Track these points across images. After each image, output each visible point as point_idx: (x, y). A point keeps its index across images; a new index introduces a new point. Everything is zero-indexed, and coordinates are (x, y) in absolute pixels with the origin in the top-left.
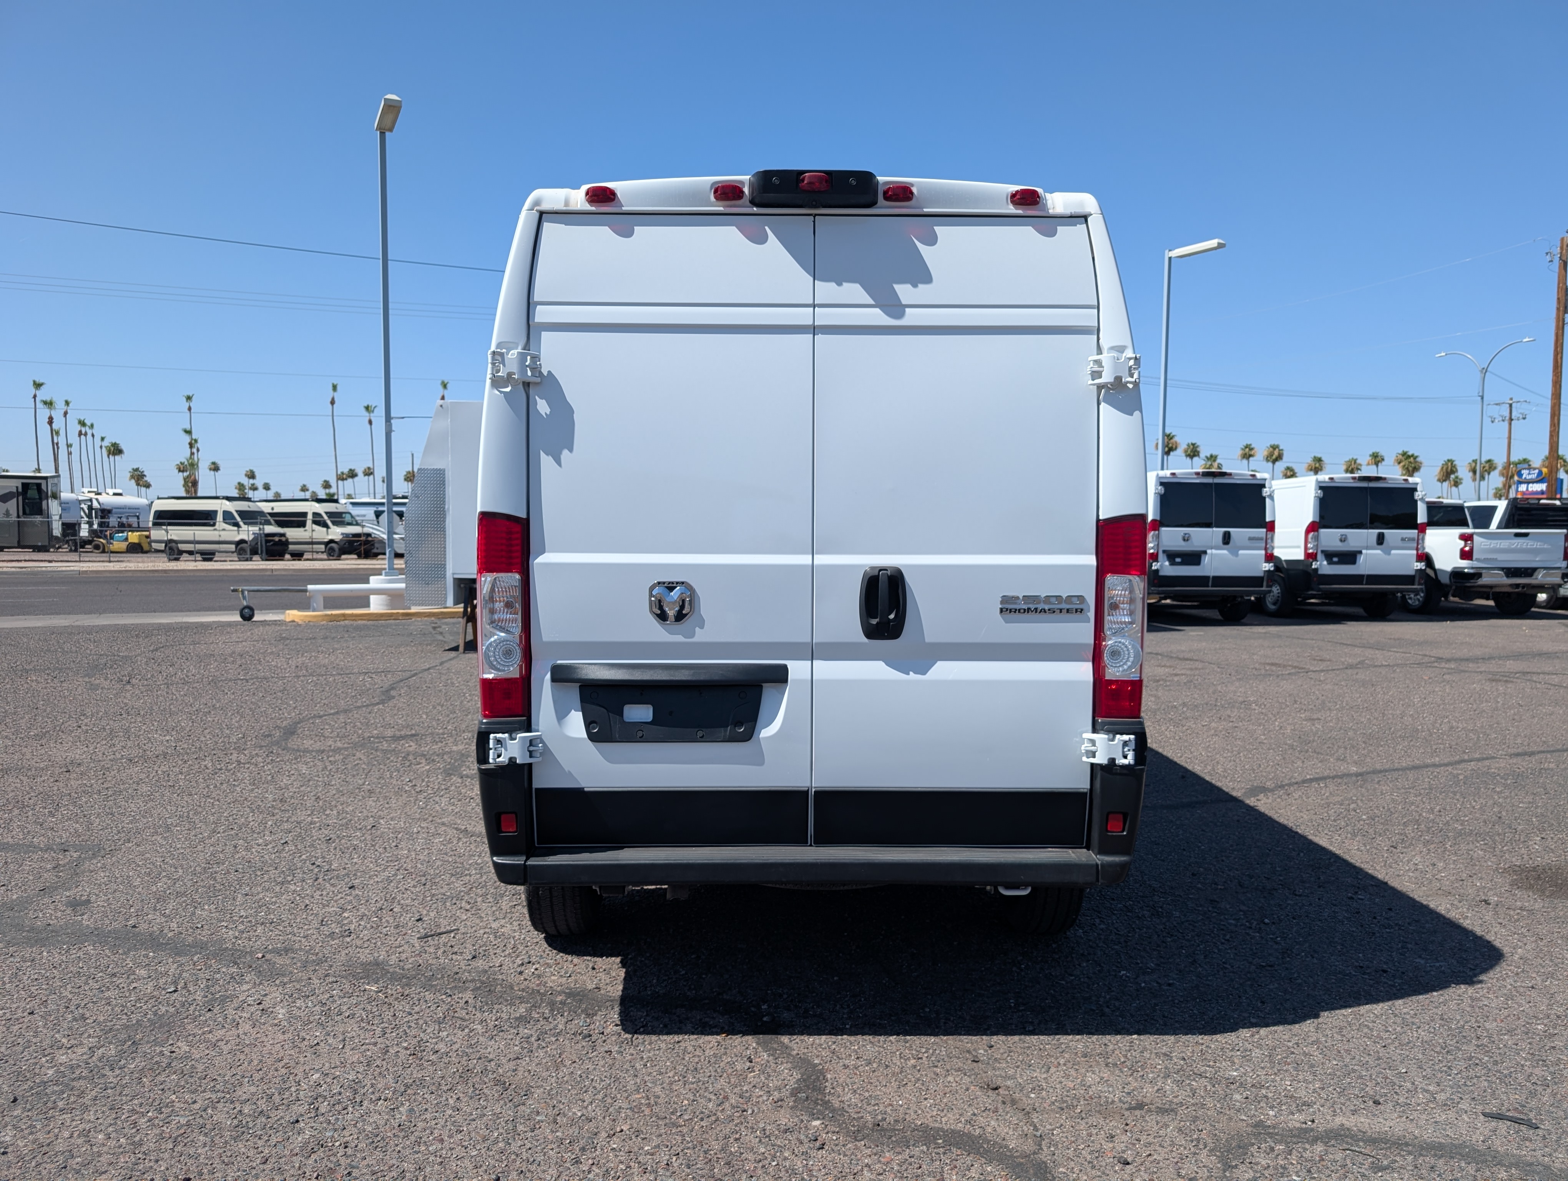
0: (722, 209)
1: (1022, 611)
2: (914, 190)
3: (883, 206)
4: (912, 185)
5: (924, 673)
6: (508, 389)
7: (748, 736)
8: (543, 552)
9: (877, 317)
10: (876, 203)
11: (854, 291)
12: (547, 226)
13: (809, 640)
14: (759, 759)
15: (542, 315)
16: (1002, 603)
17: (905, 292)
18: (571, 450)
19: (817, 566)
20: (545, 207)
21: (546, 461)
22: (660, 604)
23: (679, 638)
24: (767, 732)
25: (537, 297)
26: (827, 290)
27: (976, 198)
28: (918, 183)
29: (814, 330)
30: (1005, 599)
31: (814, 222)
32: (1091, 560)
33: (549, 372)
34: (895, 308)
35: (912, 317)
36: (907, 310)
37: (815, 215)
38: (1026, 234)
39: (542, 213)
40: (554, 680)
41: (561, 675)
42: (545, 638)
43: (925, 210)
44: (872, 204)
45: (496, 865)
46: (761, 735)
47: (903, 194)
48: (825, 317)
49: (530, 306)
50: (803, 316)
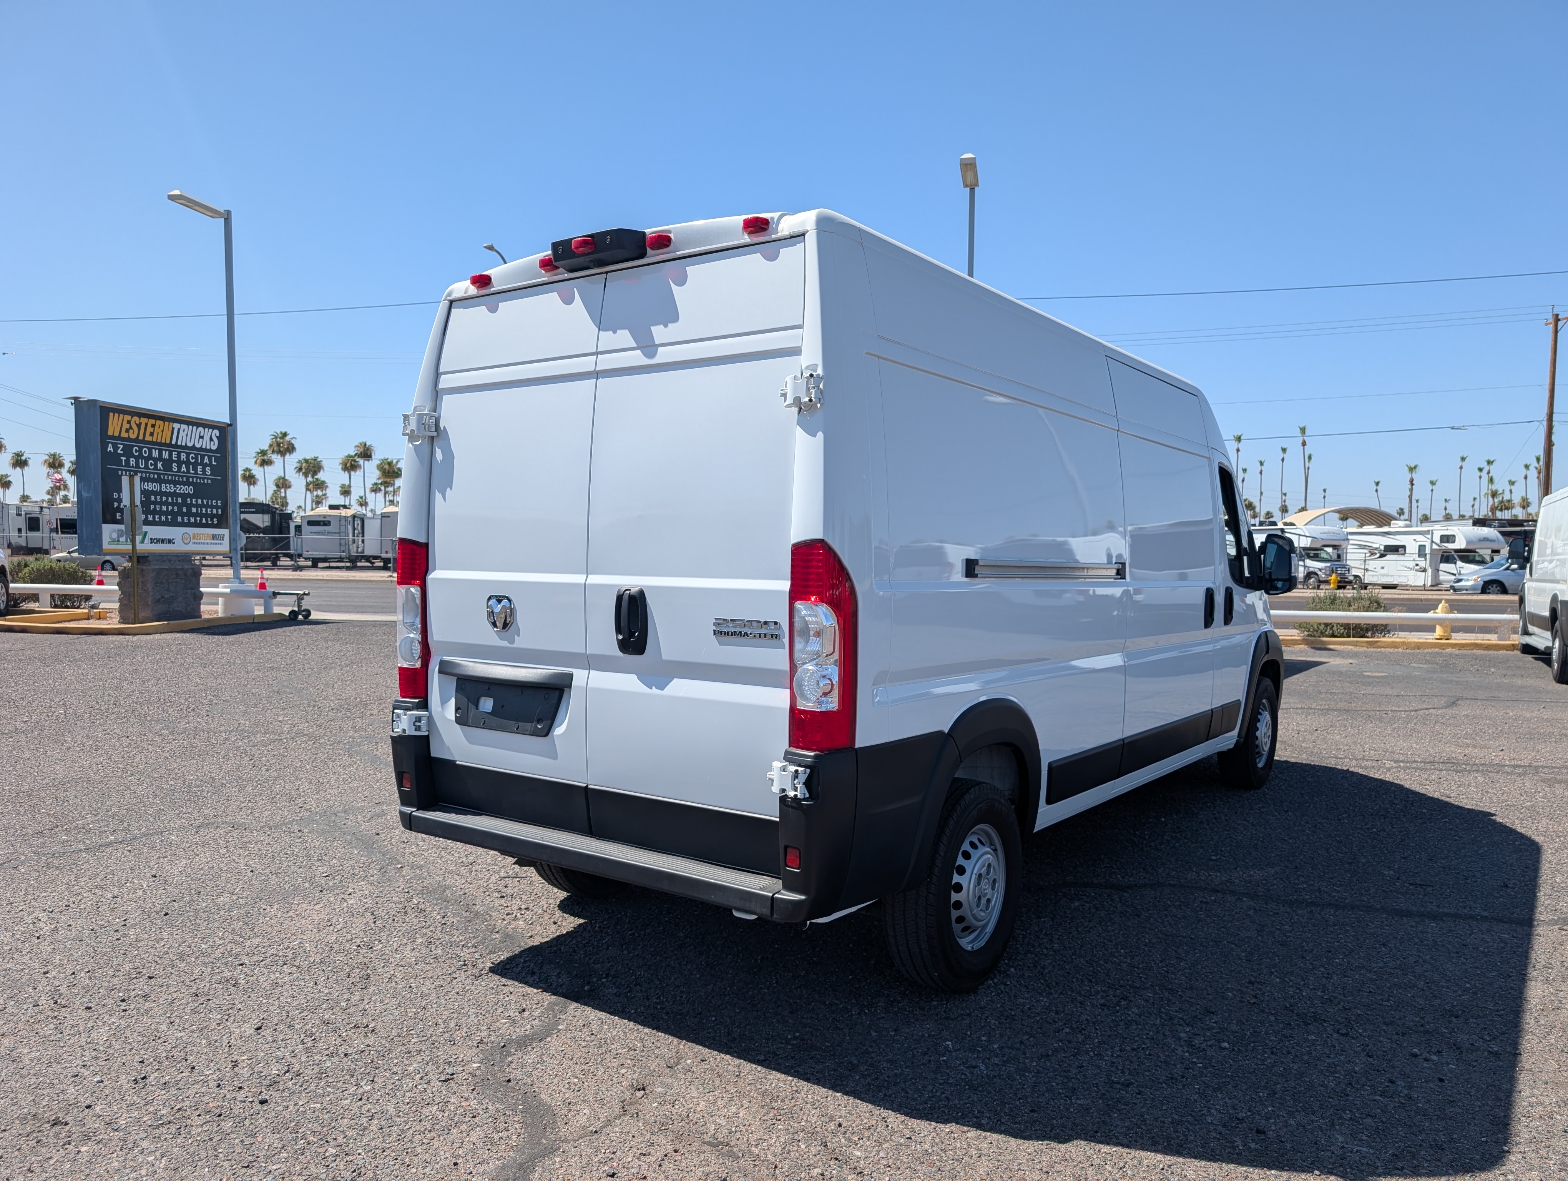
0: (546, 279)
1: (730, 634)
2: (672, 236)
3: (653, 255)
4: (670, 232)
5: (662, 689)
6: (418, 443)
7: (546, 732)
8: (434, 569)
9: (637, 358)
10: (646, 253)
11: (624, 337)
12: (454, 311)
13: (584, 652)
14: (554, 755)
15: (445, 382)
16: (715, 624)
17: (659, 333)
18: (451, 489)
19: (590, 585)
20: (454, 296)
21: (438, 496)
22: (491, 613)
23: (505, 644)
24: (559, 730)
25: (441, 370)
26: (608, 339)
27: (718, 233)
28: (674, 229)
29: (596, 375)
30: (719, 622)
31: (606, 279)
32: (785, 585)
33: (444, 427)
34: (649, 347)
35: (664, 355)
36: (660, 349)
37: (607, 273)
38: (755, 259)
39: (451, 302)
40: (440, 672)
41: (445, 669)
42: (435, 639)
43: (678, 253)
44: (643, 255)
45: (402, 813)
46: (555, 733)
47: (663, 241)
48: (606, 362)
49: (437, 375)
50: (587, 364)
